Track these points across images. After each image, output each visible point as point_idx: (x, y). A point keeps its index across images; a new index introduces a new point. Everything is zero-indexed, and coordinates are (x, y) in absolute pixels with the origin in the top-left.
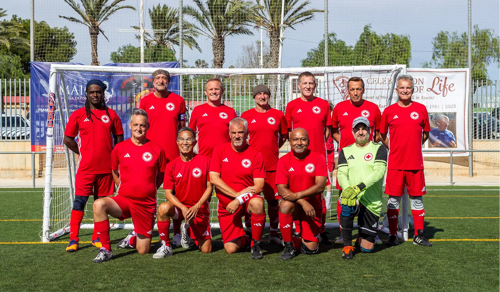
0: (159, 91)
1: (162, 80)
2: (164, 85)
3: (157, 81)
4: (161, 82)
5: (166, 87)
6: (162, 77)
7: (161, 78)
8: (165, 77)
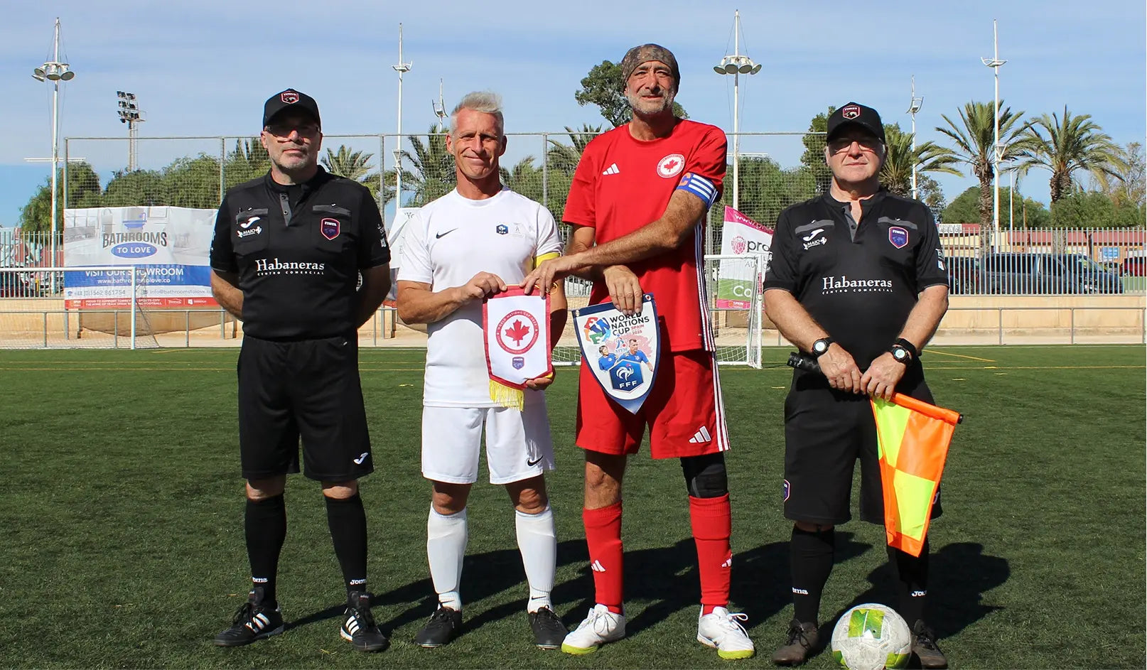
0: (642, 116)
1: (653, 79)
2: (661, 96)
3: (638, 83)
4: (652, 85)
5: (666, 101)
6: (656, 70)
7: (652, 72)
8: (666, 69)
